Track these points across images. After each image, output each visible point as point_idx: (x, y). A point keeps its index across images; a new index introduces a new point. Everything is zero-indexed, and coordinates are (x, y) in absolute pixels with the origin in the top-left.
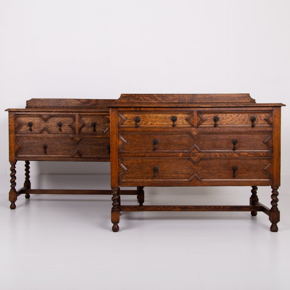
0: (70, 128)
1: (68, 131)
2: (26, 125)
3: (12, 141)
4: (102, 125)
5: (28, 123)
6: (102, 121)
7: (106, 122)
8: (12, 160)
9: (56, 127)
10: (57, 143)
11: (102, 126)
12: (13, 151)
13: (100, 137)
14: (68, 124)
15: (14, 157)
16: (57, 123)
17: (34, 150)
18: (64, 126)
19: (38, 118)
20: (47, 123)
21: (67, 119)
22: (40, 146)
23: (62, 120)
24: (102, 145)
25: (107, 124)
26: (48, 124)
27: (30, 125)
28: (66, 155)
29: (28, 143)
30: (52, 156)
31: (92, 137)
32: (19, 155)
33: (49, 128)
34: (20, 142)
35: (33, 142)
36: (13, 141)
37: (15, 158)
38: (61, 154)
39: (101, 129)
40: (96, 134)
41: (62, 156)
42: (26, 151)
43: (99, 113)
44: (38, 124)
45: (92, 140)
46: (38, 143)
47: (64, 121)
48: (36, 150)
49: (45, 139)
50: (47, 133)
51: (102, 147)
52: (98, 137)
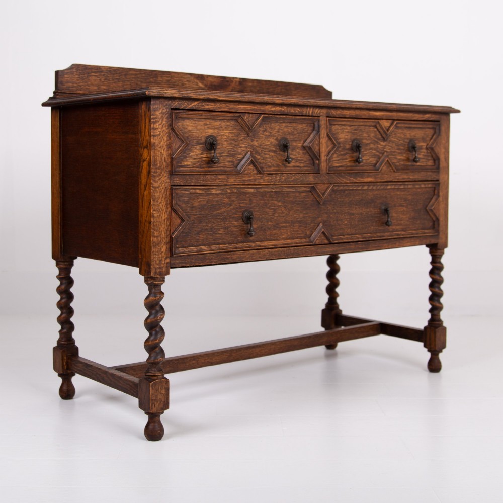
0: (307, 156)
1: (302, 165)
2: (198, 147)
3: (160, 201)
4: (372, 146)
5: (203, 140)
6: (372, 135)
7: (379, 139)
8: (161, 268)
9: (274, 152)
10: (276, 203)
11: (371, 149)
12: (163, 235)
13: (371, 182)
14: (302, 142)
15: (166, 258)
16: (277, 139)
17: (219, 230)
18: (292, 150)
19: (231, 123)
20: (252, 141)
21: (300, 126)
22: (236, 214)
23: (290, 130)
24: (373, 204)
25: (382, 143)
26: (256, 144)
27: (211, 145)
28: (297, 238)
29: (202, 207)
30: (266, 243)
31: (355, 180)
32: (180, 250)
33: (259, 155)
34: (183, 205)
35: (217, 201)
36: (164, 203)
37: (168, 260)
38: (285, 236)
39: (371, 160)
40: (361, 173)
41: (289, 241)
42: (198, 234)
43: (368, 112)
44: (231, 144)
45: (353, 190)
46: (231, 205)
47: (292, 134)
48: (226, 228)
49: (249, 193)
50: (255, 172)
51: (371, 209)
52: (366, 180)
